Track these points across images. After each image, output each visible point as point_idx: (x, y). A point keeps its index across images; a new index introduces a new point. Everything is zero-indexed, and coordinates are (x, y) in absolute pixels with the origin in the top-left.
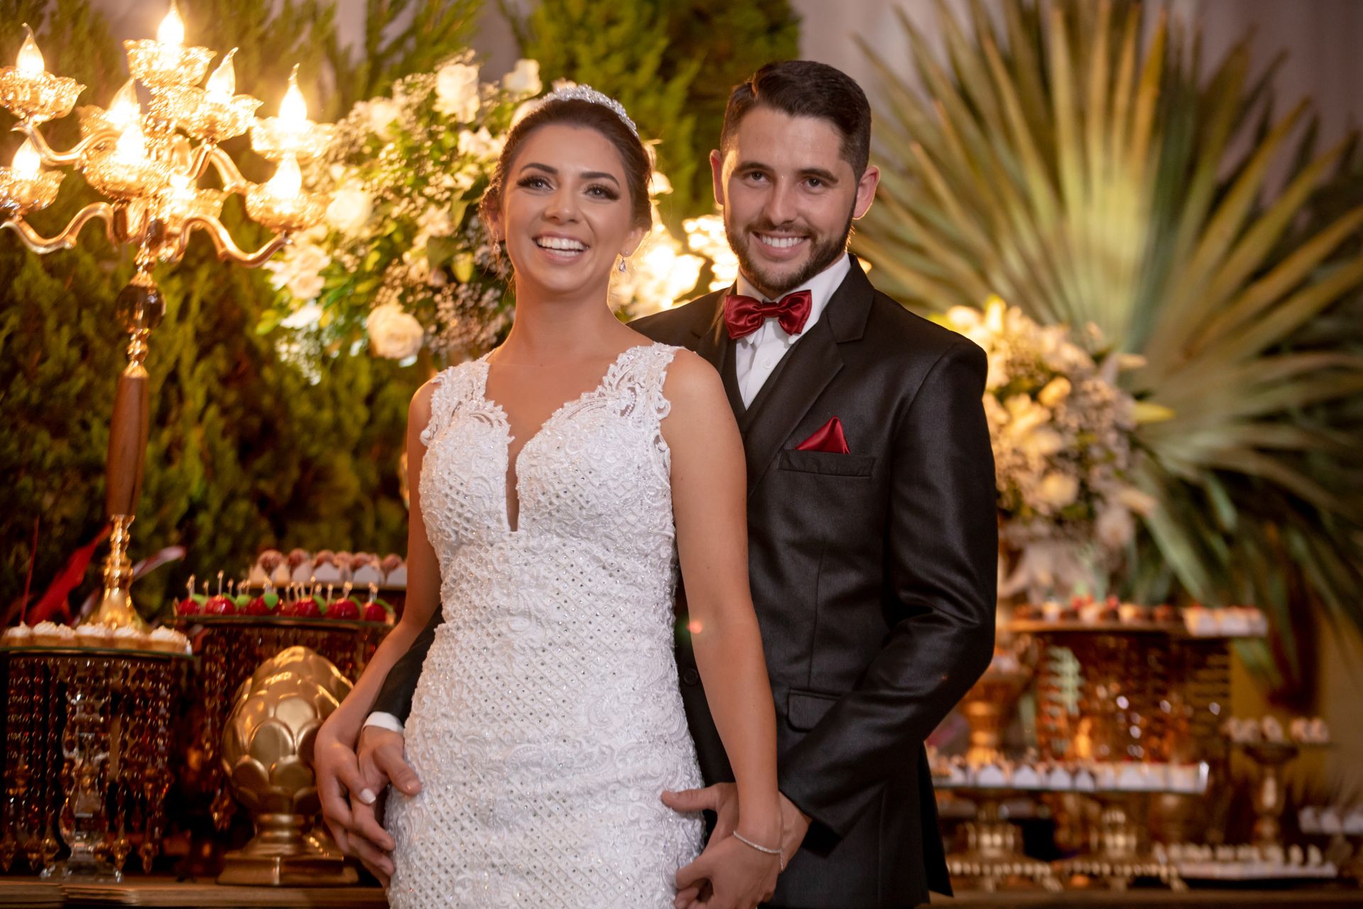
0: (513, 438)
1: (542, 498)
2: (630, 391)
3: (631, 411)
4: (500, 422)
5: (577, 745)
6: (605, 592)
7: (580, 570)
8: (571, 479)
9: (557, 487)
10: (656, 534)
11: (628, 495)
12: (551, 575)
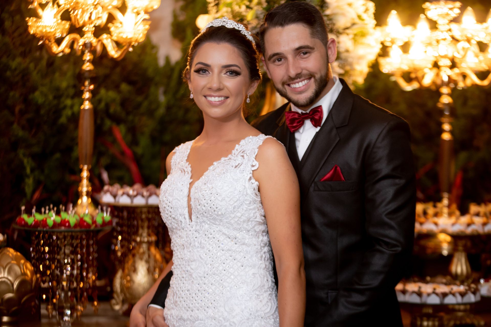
2: (241, 157)
3: (240, 166)
4: (188, 172)
5: (220, 321)
6: (230, 249)
7: (218, 240)
8: (209, 198)
9: (204, 201)
10: (252, 221)
11: (236, 204)
12: (206, 242)
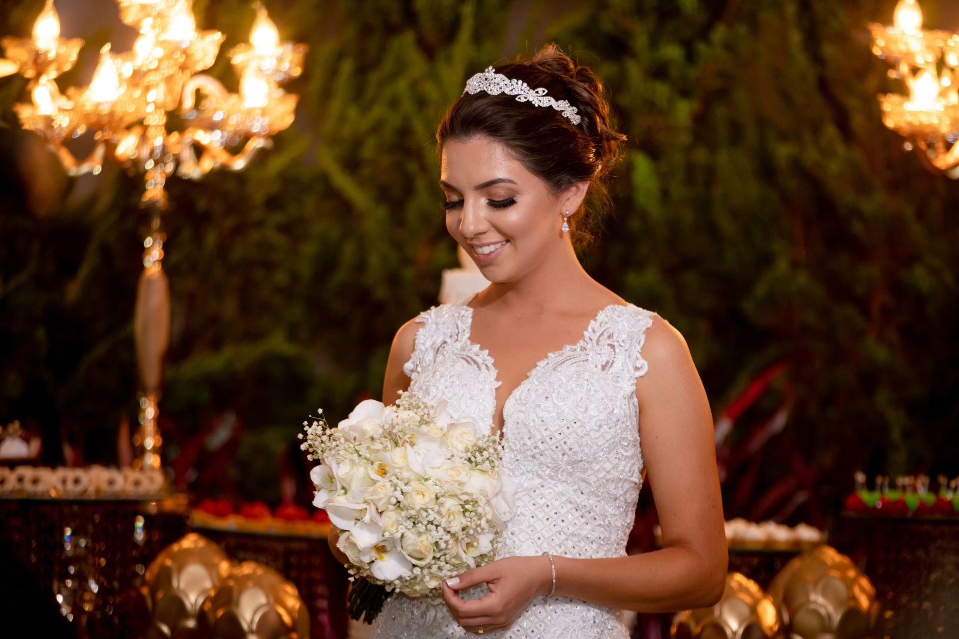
0: (500, 383)
1: (529, 443)
2: (609, 347)
3: (611, 366)
4: (486, 366)
6: (576, 533)
7: (555, 511)
8: (557, 427)
9: (546, 433)
10: (625, 481)
11: (607, 446)
